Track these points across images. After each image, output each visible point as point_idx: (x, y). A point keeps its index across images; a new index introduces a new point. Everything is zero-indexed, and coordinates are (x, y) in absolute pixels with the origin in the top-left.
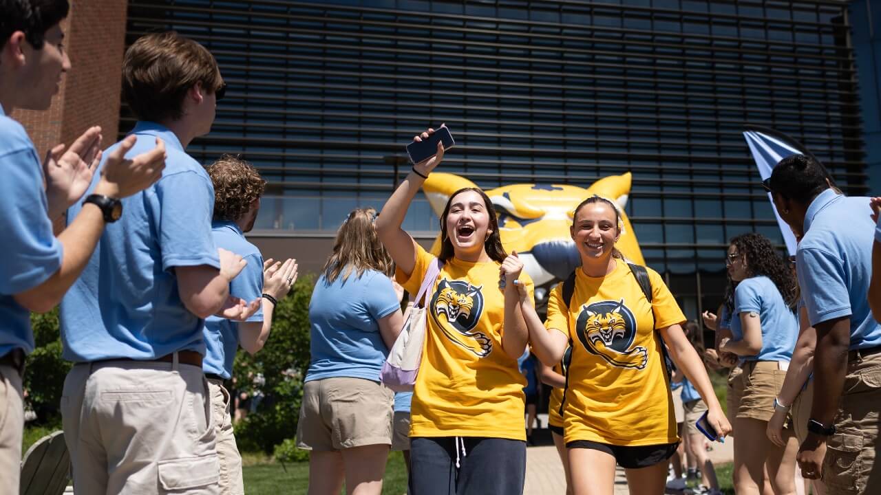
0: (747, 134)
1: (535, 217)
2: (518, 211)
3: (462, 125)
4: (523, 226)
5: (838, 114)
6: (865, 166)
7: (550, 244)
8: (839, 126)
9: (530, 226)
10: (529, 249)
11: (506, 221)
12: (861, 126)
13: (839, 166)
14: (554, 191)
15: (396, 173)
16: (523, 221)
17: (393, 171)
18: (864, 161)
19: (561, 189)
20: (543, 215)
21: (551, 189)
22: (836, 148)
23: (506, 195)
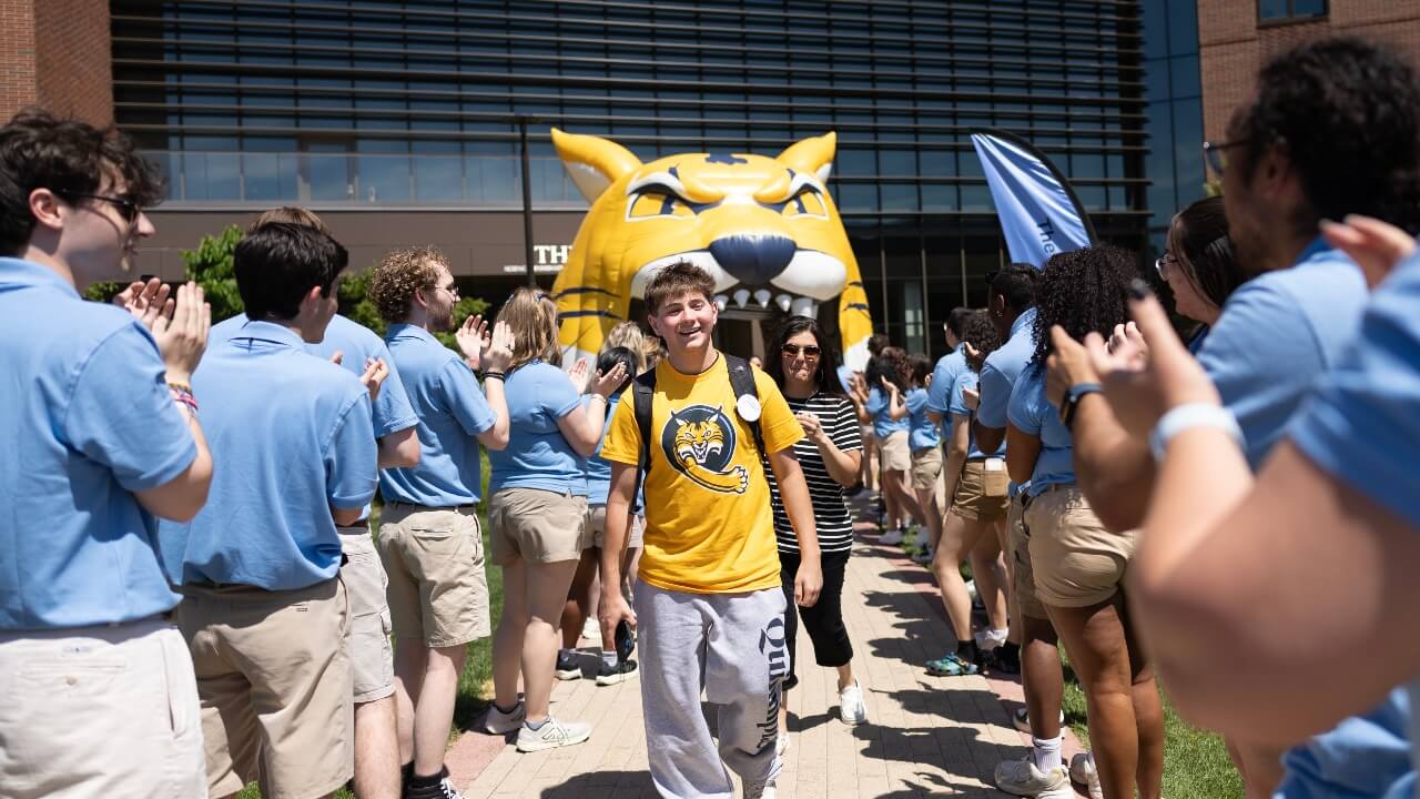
0: (977, 139)
1: (712, 201)
2: (689, 193)
3: (602, 47)
4: (697, 213)
5: (1112, 33)
6: (1146, 104)
7: (732, 239)
8: (1114, 49)
9: (705, 213)
10: (706, 246)
11: (673, 206)
12: (1142, 50)
13: (1112, 104)
14: (737, 165)
15: (523, 136)
16: (697, 207)
17: (518, 134)
18: (1144, 98)
19: (745, 161)
20: (722, 198)
21: (731, 162)
22: (1107, 80)
23: (673, 172)
